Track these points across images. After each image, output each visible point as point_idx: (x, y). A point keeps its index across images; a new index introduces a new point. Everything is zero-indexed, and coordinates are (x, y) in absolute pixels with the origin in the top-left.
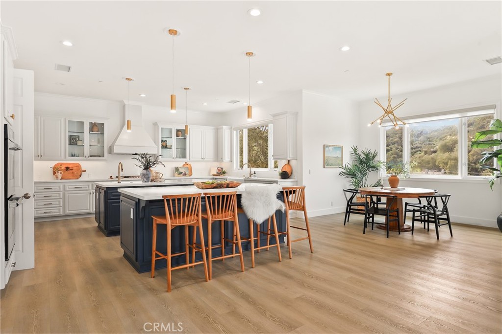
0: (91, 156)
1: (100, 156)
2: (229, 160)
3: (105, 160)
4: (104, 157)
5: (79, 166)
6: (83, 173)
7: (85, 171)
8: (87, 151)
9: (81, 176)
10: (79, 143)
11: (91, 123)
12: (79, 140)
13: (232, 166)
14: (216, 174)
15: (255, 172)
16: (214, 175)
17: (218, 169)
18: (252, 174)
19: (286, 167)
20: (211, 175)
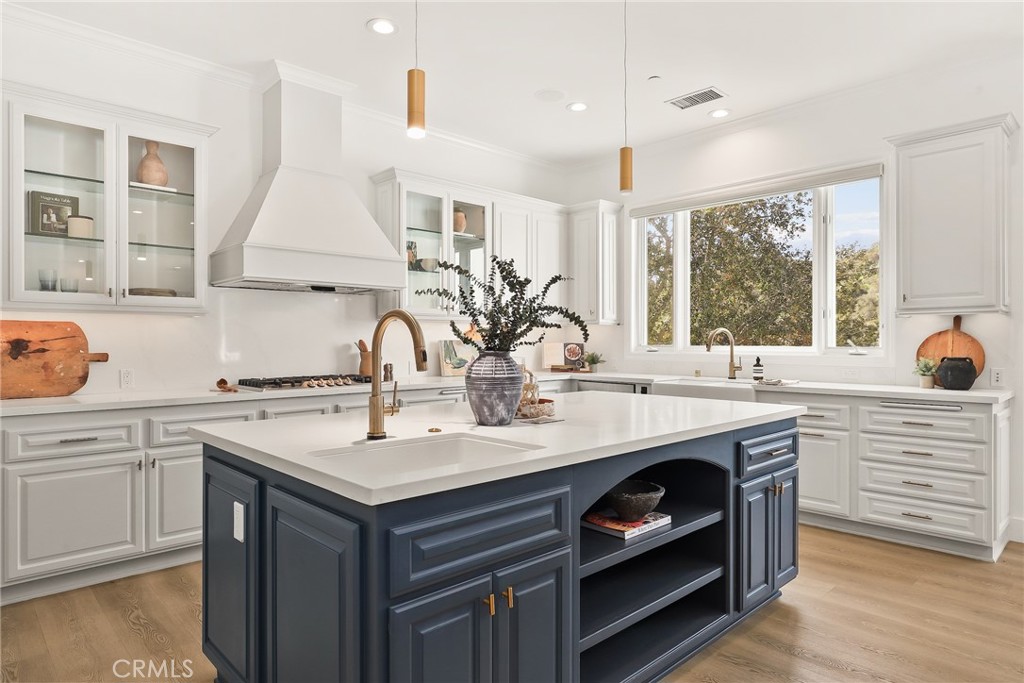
0: (132, 292)
1: (174, 294)
2: (614, 317)
3: (198, 313)
4: (192, 296)
5: (74, 336)
6: (95, 369)
7: (103, 358)
8: (118, 264)
9: (84, 379)
10: (77, 227)
11: (135, 143)
12: (75, 214)
13: (624, 340)
14: (563, 364)
15: (758, 360)
16: (555, 369)
17: (569, 347)
18: (739, 368)
19: (945, 345)
20: (545, 370)
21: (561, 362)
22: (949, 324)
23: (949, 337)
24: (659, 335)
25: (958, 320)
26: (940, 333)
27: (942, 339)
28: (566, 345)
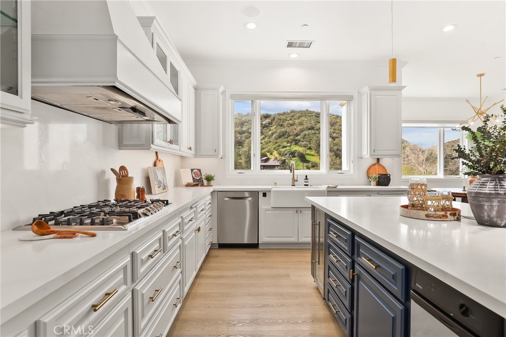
13: (225, 167)
14: (192, 182)
15: (306, 176)
16: (188, 185)
17: (194, 171)
18: (297, 181)
19: (375, 169)
20: (182, 186)
21: (191, 181)
22: (375, 161)
23: (377, 166)
24: (243, 163)
25: (378, 159)
26: (374, 165)
27: (374, 167)
28: (192, 170)
